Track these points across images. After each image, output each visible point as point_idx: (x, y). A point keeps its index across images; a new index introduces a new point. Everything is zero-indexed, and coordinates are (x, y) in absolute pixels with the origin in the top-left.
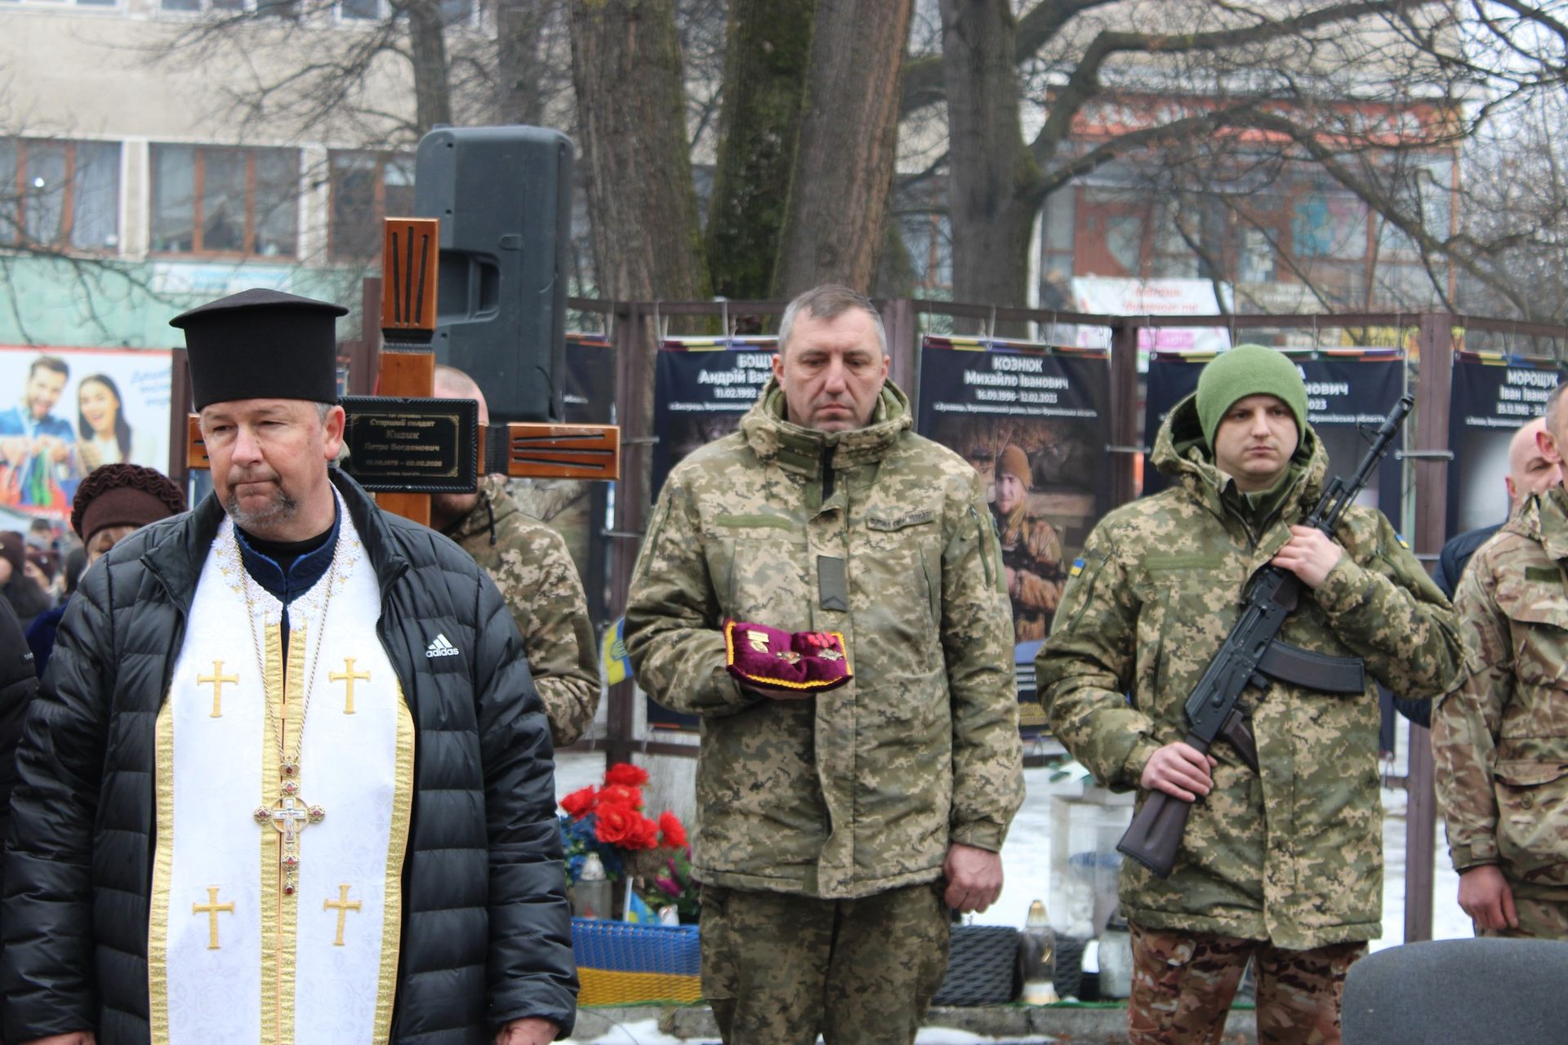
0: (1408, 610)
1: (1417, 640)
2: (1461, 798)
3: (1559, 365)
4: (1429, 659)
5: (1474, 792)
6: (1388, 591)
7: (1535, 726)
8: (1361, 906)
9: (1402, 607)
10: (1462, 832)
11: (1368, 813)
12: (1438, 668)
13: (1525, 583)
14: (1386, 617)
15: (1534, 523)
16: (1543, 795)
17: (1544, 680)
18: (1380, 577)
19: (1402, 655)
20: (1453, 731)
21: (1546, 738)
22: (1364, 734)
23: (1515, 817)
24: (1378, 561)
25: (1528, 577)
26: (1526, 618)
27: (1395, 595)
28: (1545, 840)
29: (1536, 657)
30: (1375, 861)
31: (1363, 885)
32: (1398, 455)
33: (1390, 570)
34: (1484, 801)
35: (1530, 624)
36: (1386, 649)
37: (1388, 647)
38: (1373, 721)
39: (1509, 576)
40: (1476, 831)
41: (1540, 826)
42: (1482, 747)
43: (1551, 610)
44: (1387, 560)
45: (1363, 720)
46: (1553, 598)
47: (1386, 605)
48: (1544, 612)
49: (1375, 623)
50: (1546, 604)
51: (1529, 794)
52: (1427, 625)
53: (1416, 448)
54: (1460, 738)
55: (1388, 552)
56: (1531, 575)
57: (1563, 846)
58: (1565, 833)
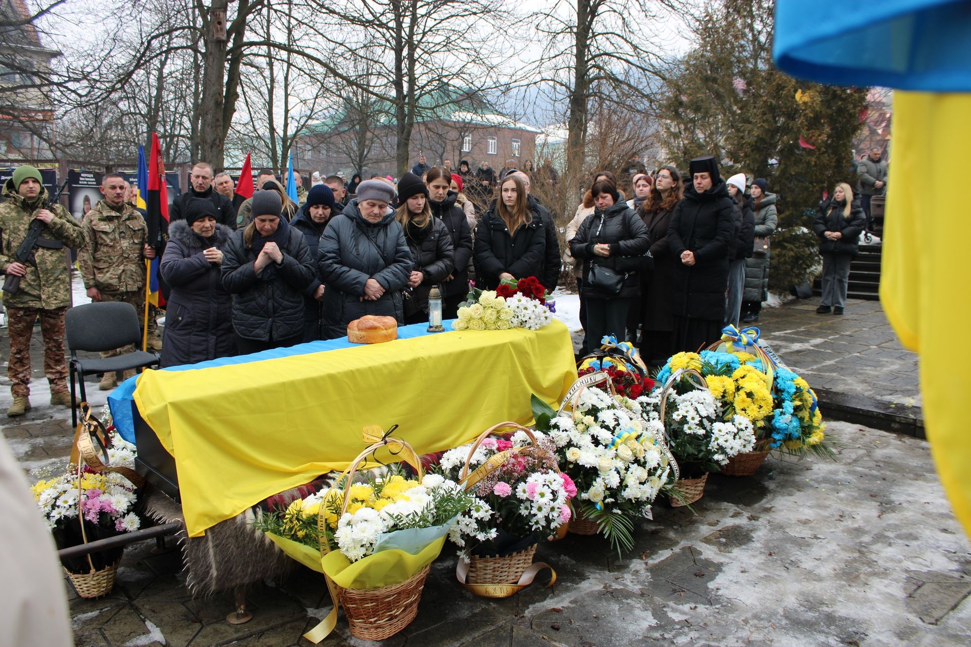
0: (71, 229)
1: (74, 235)
2: (85, 271)
4: (77, 240)
5: (89, 270)
6: (66, 224)
7: (103, 255)
10: (86, 279)
11: (65, 276)
12: (79, 242)
13: (98, 222)
14: (67, 230)
16: (105, 270)
17: (104, 244)
18: (64, 221)
19: (71, 239)
21: (105, 257)
22: (67, 258)
23: (99, 275)
24: (63, 217)
28: (106, 280)
30: (68, 287)
33: (66, 219)
34: (92, 273)
35: (100, 231)
38: (65, 255)
39: (94, 220)
40: (90, 279)
41: (105, 277)
42: (90, 260)
43: (105, 228)
44: (65, 217)
46: (105, 225)
48: (103, 228)
49: (64, 232)
51: (102, 270)
52: (76, 232)
54: (85, 258)
55: (65, 215)
56: (100, 220)
57: (111, 281)
58: (111, 278)
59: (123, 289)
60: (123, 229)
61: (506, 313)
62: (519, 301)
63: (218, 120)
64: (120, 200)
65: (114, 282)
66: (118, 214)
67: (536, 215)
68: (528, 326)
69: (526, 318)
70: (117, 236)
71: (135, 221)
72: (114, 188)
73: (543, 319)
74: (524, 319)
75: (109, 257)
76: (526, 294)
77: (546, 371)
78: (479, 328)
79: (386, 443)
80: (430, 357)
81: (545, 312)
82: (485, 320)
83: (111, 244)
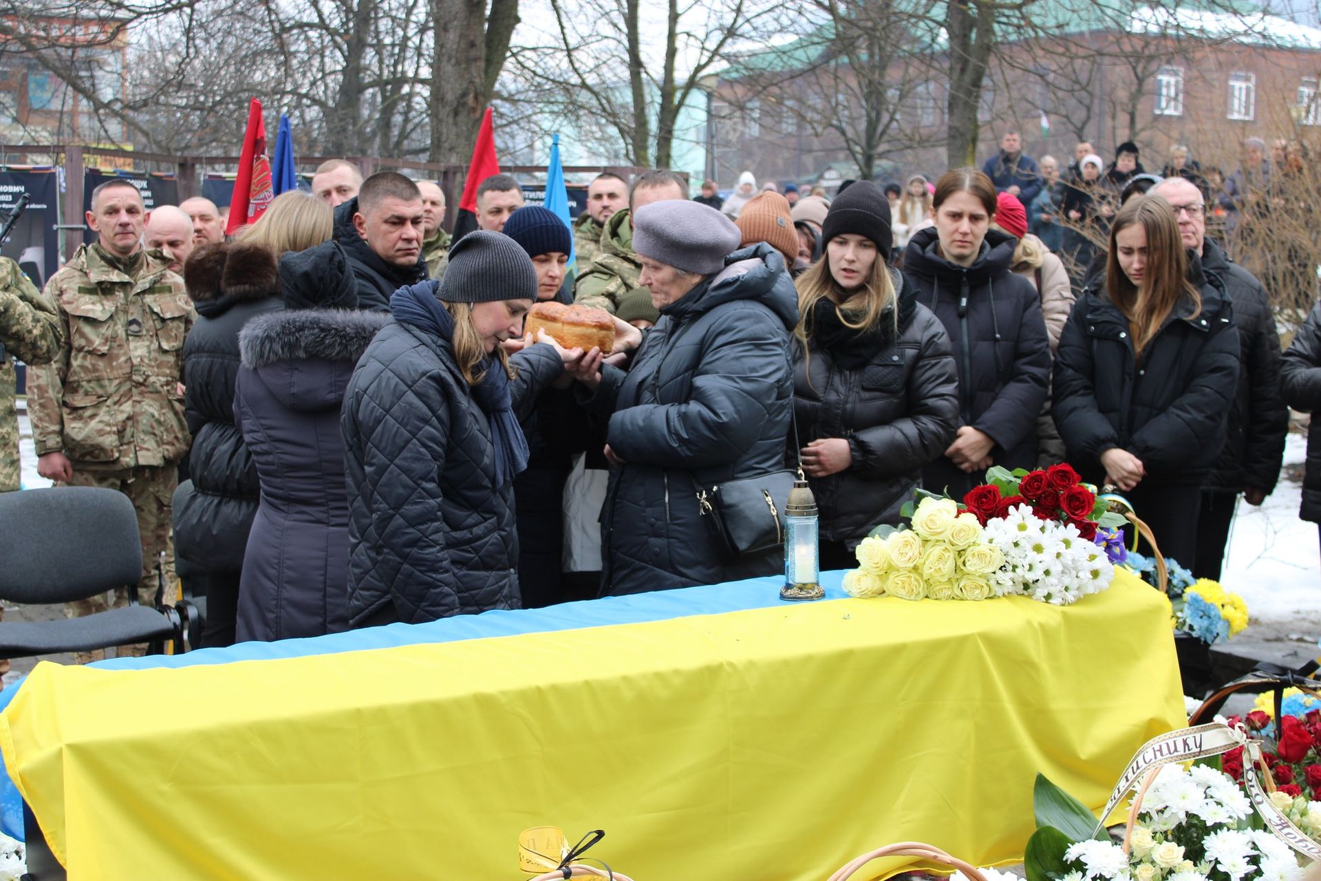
0: (30, 315)
1: (36, 332)
2: (41, 414)
3: (147, 176)
4: (43, 342)
5: (49, 411)
6: (19, 305)
7: (82, 375)
8: (7, 482)
9: (27, 314)
10: (41, 434)
11: (10, 430)
12: (48, 347)
13: (78, 295)
14: (18, 319)
15: (83, 263)
16: (88, 413)
17: (86, 349)
18: (13, 296)
19: (28, 340)
20: (38, 377)
21: (89, 381)
22: (6, 386)
23: (74, 425)
24: (12, 288)
25: (79, 292)
26: (78, 313)
27: (23, 307)
28: (89, 437)
29: (83, 335)
30: (15, 457)
31: (8, 470)
32: (55, 227)
33: (19, 293)
34: (56, 418)
35: (80, 317)
36: (18, 337)
37: (19, 336)
38: (11, 378)
39: (69, 291)
40: (49, 433)
41: (87, 429)
42: (54, 387)
43: (92, 310)
44: (17, 287)
45: (6, 378)
46: (93, 303)
47: (17, 312)
48: (88, 311)
49: (11, 323)
50: (90, 307)
51: (81, 412)
52: (41, 323)
53: (65, 223)
54: (42, 382)
55: (18, 283)
56: (82, 290)
57: (100, 440)
58: (101, 433)
59: (128, 460)
60: (135, 313)
61: (981, 556)
62: (1022, 528)
63: (472, 45)
64: (130, 241)
65: (110, 441)
66: (126, 278)
67: (1215, 294)
68: (1041, 592)
69: (1038, 574)
70: (121, 331)
71: (166, 298)
72: (113, 211)
73: (1086, 575)
74: (1030, 577)
75: (99, 380)
76: (1041, 512)
77: (1090, 716)
78: (913, 596)
79: (567, 875)
80: (751, 664)
81: (1092, 558)
82: (927, 572)
83: (104, 349)
